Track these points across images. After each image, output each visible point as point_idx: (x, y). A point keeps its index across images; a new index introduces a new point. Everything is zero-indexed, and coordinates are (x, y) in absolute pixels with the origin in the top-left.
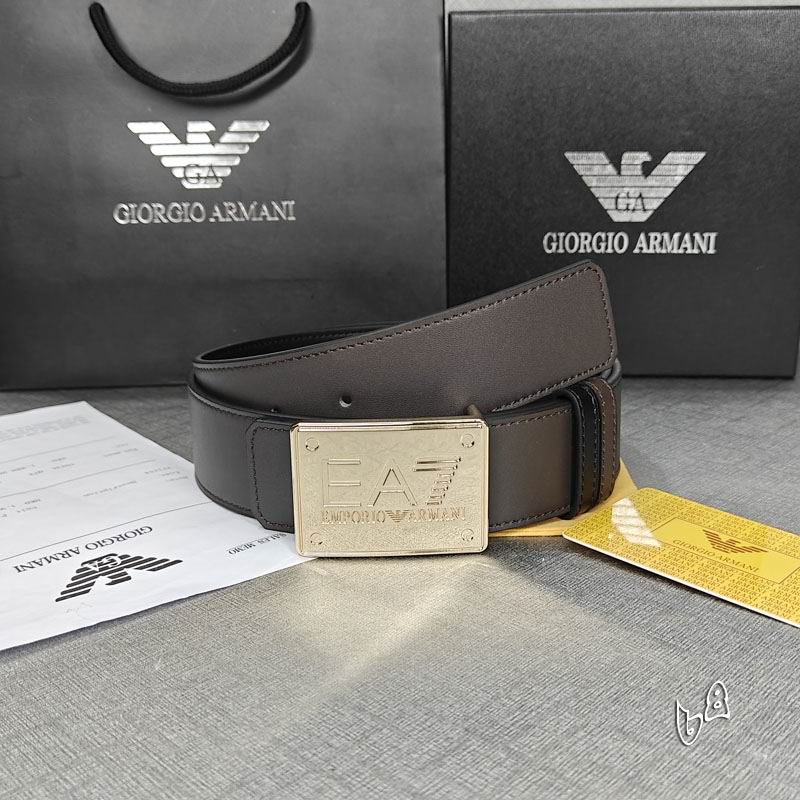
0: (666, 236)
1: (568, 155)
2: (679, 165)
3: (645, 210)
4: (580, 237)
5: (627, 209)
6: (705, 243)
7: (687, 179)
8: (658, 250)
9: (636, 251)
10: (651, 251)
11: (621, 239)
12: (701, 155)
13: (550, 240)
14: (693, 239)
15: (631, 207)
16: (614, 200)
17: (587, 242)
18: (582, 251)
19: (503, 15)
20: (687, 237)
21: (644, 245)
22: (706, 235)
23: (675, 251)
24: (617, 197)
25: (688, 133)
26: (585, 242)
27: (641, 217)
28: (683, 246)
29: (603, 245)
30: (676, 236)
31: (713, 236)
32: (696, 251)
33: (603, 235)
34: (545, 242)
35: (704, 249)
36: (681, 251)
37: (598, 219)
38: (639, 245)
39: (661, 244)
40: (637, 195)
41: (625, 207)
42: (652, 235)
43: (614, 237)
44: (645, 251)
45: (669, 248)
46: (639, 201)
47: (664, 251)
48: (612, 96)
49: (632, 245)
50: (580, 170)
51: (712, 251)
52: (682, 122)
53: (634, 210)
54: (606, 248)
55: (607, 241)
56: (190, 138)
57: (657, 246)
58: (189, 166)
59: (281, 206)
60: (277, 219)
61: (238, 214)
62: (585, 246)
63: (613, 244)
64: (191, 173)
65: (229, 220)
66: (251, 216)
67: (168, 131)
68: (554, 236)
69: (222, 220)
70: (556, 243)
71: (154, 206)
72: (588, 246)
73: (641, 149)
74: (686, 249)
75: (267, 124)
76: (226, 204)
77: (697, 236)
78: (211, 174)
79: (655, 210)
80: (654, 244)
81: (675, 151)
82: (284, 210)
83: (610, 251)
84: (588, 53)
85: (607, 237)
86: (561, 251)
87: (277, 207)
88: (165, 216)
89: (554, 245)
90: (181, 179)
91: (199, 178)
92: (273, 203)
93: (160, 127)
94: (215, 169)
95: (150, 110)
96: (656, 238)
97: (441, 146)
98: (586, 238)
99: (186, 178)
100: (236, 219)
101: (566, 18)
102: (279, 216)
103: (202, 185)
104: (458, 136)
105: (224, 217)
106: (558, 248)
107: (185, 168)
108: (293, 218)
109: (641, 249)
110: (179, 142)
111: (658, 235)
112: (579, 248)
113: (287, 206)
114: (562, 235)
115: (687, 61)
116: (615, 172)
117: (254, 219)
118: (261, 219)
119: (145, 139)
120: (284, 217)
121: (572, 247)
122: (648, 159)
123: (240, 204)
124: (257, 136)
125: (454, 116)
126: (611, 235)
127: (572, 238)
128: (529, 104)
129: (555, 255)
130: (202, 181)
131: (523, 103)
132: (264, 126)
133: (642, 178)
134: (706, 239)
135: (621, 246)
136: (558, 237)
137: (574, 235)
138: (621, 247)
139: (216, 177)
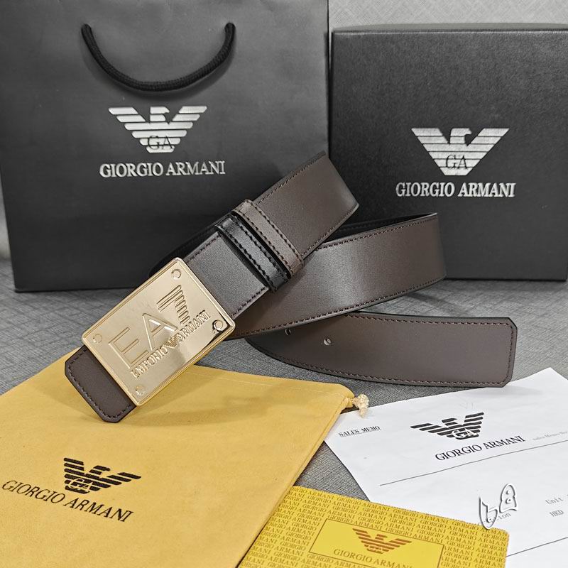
0: (481, 185)
1: (413, 130)
2: (490, 137)
3: (466, 168)
4: (421, 186)
5: (454, 167)
6: (507, 190)
7: (496, 146)
8: (475, 195)
9: (460, 195)
10: (470, 195)
11: (450, 186)
12: (506, 131)
13: (401, 187)
14: (499, 187)
15: (457, 165)
16: (445, 161)
17: (426, 189)
18: (423, 195)
19: (370, 33)
20: (495, 185)
21: (465, 191)
22: (508, 185)
23: (487, 195)
24: (447, 159)
25: (497, 116)
26: (425, 189)
27: (464, 172)
28: (492, 192)
29: (437, 191)
30: (488, 185)
31: (513, 185)
32: (501, 195)
33: (437, 185)
34: (397, 189)
35: (506, 194)
36: (491, 195)
37: (434, 174)
38: (462, 191)
39: (477, 190)
40: (461, 157)
41: (453, 165)
42: (471, 184)
43: (445, 186)
44: (466, 195)
45: (483, 193)
46: (463, 162)
47: (479, 195)
48: (445, 90)
49: (457, 191)
50: (422, 140)
51: (511, 195)
52: (493, 108)
53: (459, 167)
54: (439, 193)
55: (440, 188)
56: (152, 118)
57: (475, 192)
58: (151, 137)
59: (216, 165)
60: (212, 173)
61: (186, 170)
62: (425, 191)
63: (444, 190)
64: (153, 142)
65: (179, 174)
66: (195, 172)
67: (136, 113)
68: (404, 185)
69: (174, 174)
70: (405, 190)
71: (127, 165)
72: (427, 192)
73: (464, 127)
74: (494, 194)
75: (206, 108)
76: (177, 163)
77: (502, 185)
78: (167, 143)
79: (474, 168)
80: (473, 191)
81: (488, 127)
82: (217, 168)
83: (442, 195)
84: (429, 59)
85: (440, 186)
86: (408, 195)
87: (212, 165)
88: (135, 171)
89: (403, 191)
90: (146, 146)
91: (158, 145)
92: (210, 162)
93: (132, 111)
94: (169, 139)
95: (124, 99)
96: (474, 187)
97: (325, 122)
98: (425, 186)
99: (149, 146)
100: (184, 173)
101: (414, 36)
102: (214, 171)
103: (160, 150)
104: (338, 116)
105: (177, 172)
106: (406, 193)
107: (148, 139)
108: (224, 173)
109: (463, 194)
110: (144, 120)
111: (476, 185)
112: (421, 193)
113: (220, 164)
114: (409, 184)
115: (497, 66)
116: (447, 142)
117: (197, 173)
118: (201, 173)
119: (121, 119)
120: (218, 172)
121: (415, 192)
122: (469, 133)
123: (187, 163)
124: (198, 116)
125: (334, 102)
126: (442, 184)
127: (416, 186)
128: (387, 95)
129: (404, 198)
130: (161, 147)
131: (384, 94)
132: (202, 109)
133: (465, 146)
134: (508, 188)
135: (449, 191)
136: (406, 186)
137: (418, 184)
138: (449, 193)
139: (170, 145)
